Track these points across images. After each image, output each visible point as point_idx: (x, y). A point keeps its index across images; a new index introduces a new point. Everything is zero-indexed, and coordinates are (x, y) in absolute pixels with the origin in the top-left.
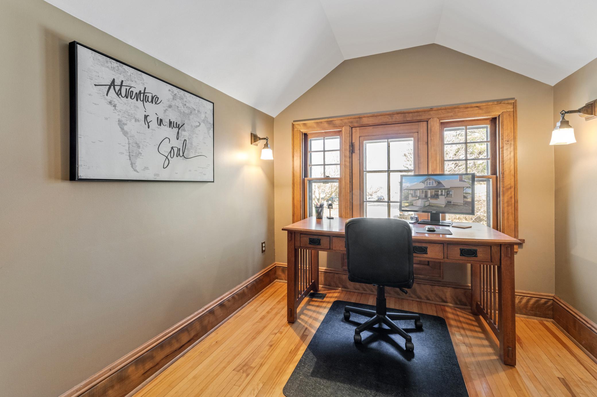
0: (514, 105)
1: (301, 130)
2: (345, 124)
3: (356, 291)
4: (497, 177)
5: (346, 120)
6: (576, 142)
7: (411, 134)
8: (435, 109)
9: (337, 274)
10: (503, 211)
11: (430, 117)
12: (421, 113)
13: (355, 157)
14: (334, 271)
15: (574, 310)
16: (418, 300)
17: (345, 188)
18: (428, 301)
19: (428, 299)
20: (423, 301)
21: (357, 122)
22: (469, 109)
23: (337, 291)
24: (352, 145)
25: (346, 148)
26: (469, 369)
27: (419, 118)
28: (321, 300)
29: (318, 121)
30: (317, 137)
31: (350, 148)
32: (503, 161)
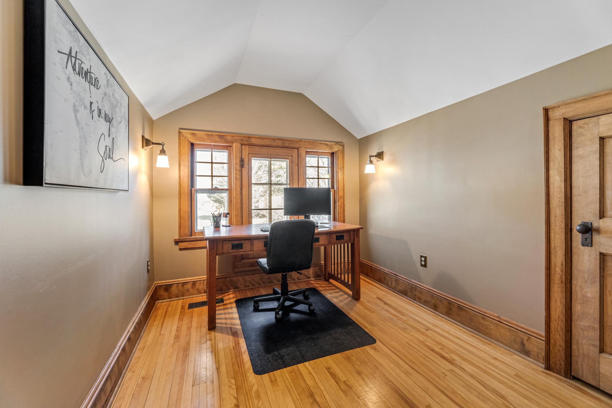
0: (343, 146)
1: (189, 140)
2: (236, 141)
3: (247, 288)
4: (335, 190)
5: (237, 137)
6: (375, 172)
7: (288, 157)
8: (303, 141)
9: (228, 277)
10: (338, 212)
11: (300, 146)
12: (294, 142)
13: (245, 171)
14: (224, 275)
15: (370, 263)
16: (293, 281)
17: (236, 199)
18: (299, 281)
19: (299, 279)
20: (296, 281)
21: (247, 141)
22: (322, 145)
23: (229, 293)
24: (242, 161)
25: (237, 163)
26: (345, 309)
27: (293, 146)
28: (222, 304)
29: (210, 133)
30: (205, 149)
31: (240, 163)
32: (338, 181)
